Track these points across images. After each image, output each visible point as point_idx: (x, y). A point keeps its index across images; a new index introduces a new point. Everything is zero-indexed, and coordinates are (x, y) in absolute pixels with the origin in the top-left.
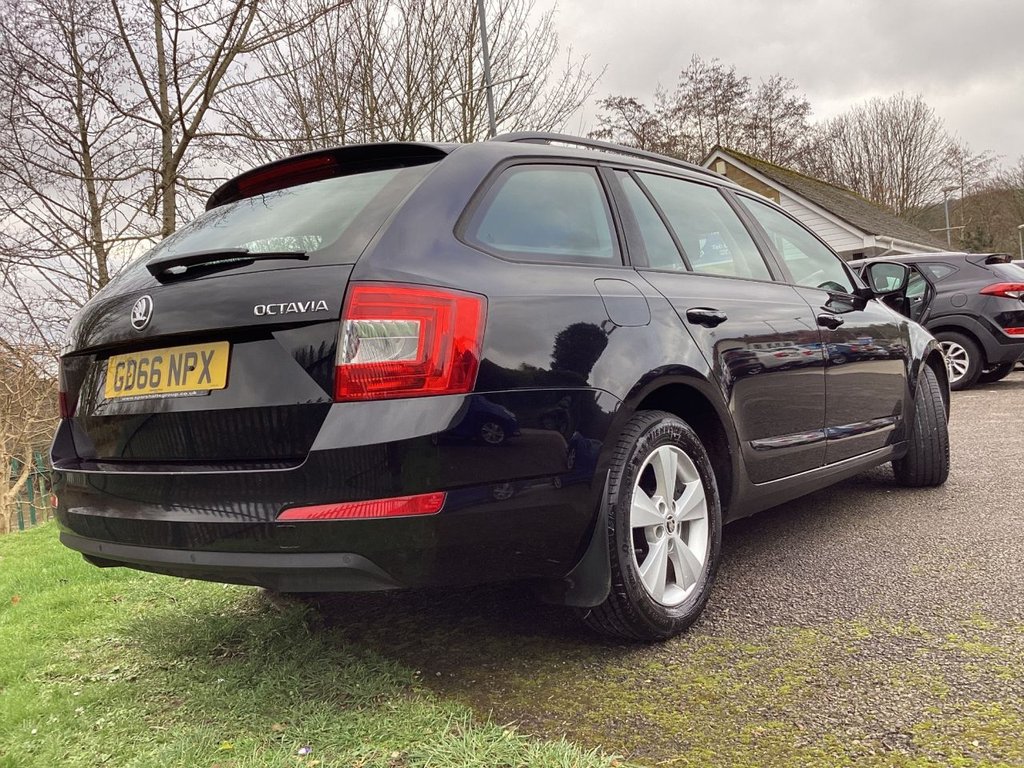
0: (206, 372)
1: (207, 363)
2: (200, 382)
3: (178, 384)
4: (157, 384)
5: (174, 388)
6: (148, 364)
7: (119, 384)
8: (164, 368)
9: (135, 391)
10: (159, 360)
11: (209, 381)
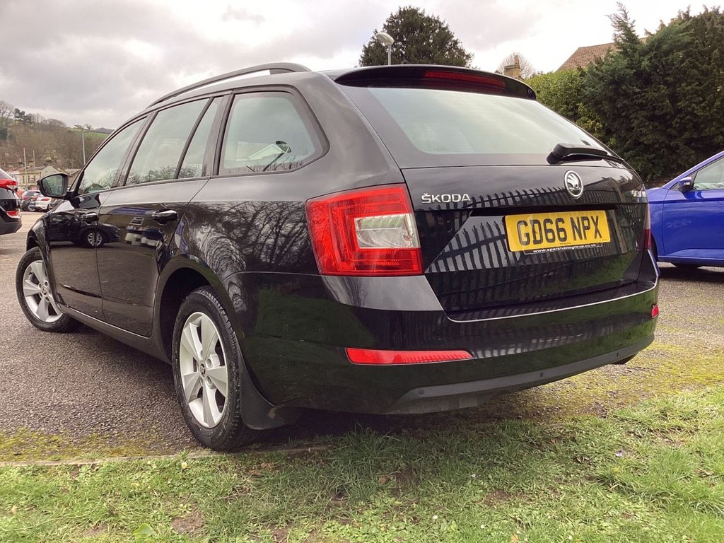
0: (597, 231)
1: (596, 224)
2: (596, 237)
3: (581, 238)
4: (565, 239)
5: (579, 242)
6: (552, 223)
7: (525, 239)
8: (567, 226)
9: (545, 244)
10: (560, 220)
11: (601, 237)
